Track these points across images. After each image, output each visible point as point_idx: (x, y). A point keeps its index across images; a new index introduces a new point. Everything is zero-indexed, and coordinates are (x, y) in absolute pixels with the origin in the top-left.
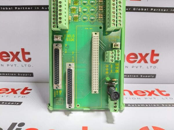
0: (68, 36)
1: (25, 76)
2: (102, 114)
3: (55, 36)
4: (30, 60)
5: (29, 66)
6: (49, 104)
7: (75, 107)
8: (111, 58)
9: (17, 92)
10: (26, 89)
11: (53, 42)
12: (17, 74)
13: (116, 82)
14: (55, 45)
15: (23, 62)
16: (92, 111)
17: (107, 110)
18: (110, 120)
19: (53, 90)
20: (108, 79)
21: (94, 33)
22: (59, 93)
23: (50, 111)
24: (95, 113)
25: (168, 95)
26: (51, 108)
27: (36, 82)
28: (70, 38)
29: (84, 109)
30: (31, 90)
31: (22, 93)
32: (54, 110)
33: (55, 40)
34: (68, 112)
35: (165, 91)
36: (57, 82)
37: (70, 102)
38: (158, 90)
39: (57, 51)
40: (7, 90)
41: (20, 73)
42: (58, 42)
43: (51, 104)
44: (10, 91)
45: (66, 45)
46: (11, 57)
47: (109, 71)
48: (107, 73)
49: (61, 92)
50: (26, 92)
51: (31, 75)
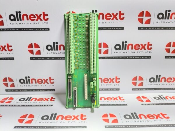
0: (74, 75)
1: (50, 91)
2: (90, 109)
3: (68, 76)
4: (53, 83)
5: (53, 86)
6: (66, 105)
7: (78, 106)
8: (91, 86)
9: (48, 100)
10: (52, 98)
11: (68, 78)
12: (46, 90)
13: (95, 95)
14: (68, 80)
15: (50, 84)
16: (85, 108)
17: (91, 107)
18: (92, 111)
19: (68, 99)
20: (92, 94)
21: (85, 74)
22: (70, 100)
23: (67, 108)
24: (86, 108)
25: (124, 100)
26: (67, 107)
27: (56, 94)
28: (75, 77)
29: (82, 107)
30: (55, 98)
31: (51, 100)
32: (68, 108)
33: (69, 77)
34: (74, 108)
35: (123, 98)
36: (70, 96)
37: (75, 104)
38: (119, 97)
39: (70, 83)
40: (43, 99)
41: (48, 90)
42: (70, 79)
43: (67, 105)
44: (44, 99)
45: (73, 79)
46: (44, 81)
47: (92, 90)
48: (91, 91)
49: (71, 100)
50: (53, 99)
51: (54, 90)
